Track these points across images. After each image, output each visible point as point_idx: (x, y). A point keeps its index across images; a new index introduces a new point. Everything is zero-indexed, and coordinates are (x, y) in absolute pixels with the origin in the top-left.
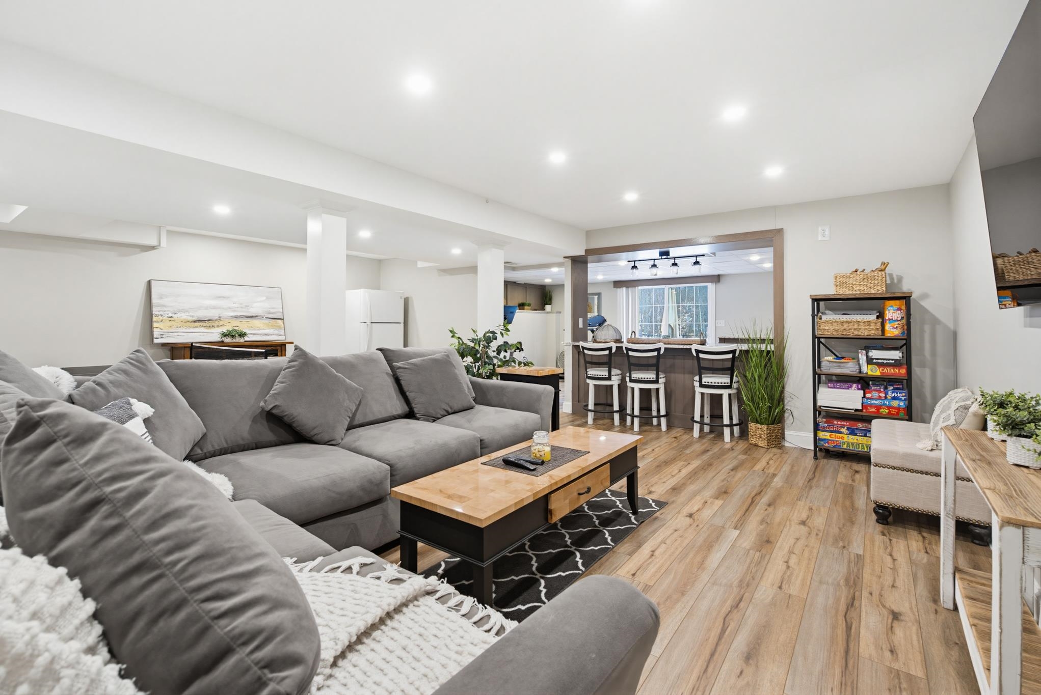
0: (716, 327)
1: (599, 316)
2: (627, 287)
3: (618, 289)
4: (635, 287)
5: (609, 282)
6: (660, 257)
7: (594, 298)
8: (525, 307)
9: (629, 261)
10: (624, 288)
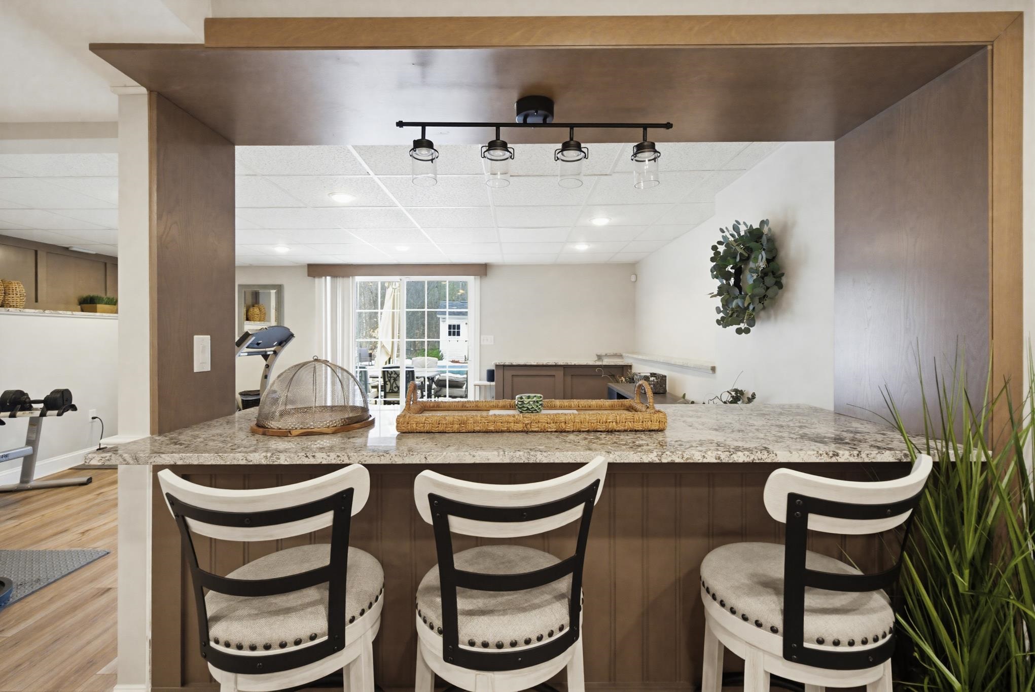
0: (480, 345)
1: (280, 326)
2: (334, 276)
3: (317, 280)
4: (348, 276)
5: (301, 266)
6: (518, 120)
7: (270, 293)
8: (99, 306)
9: (400, 124)
10: (328, 278)
